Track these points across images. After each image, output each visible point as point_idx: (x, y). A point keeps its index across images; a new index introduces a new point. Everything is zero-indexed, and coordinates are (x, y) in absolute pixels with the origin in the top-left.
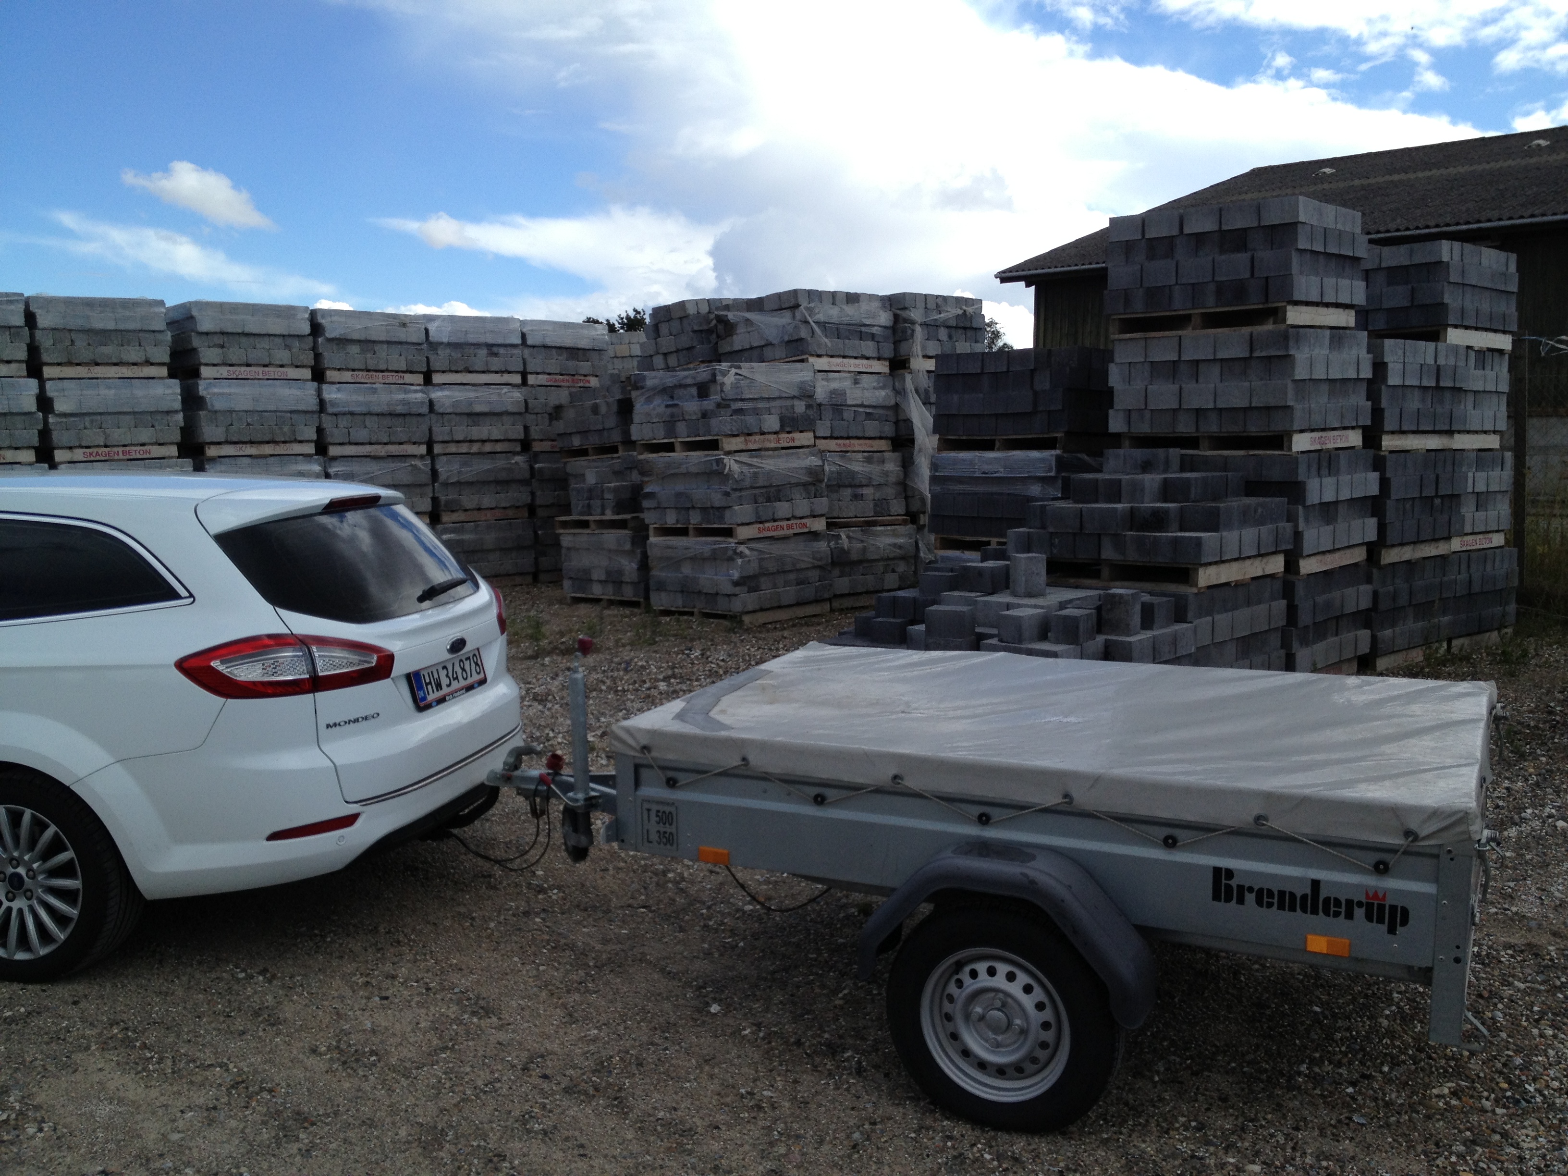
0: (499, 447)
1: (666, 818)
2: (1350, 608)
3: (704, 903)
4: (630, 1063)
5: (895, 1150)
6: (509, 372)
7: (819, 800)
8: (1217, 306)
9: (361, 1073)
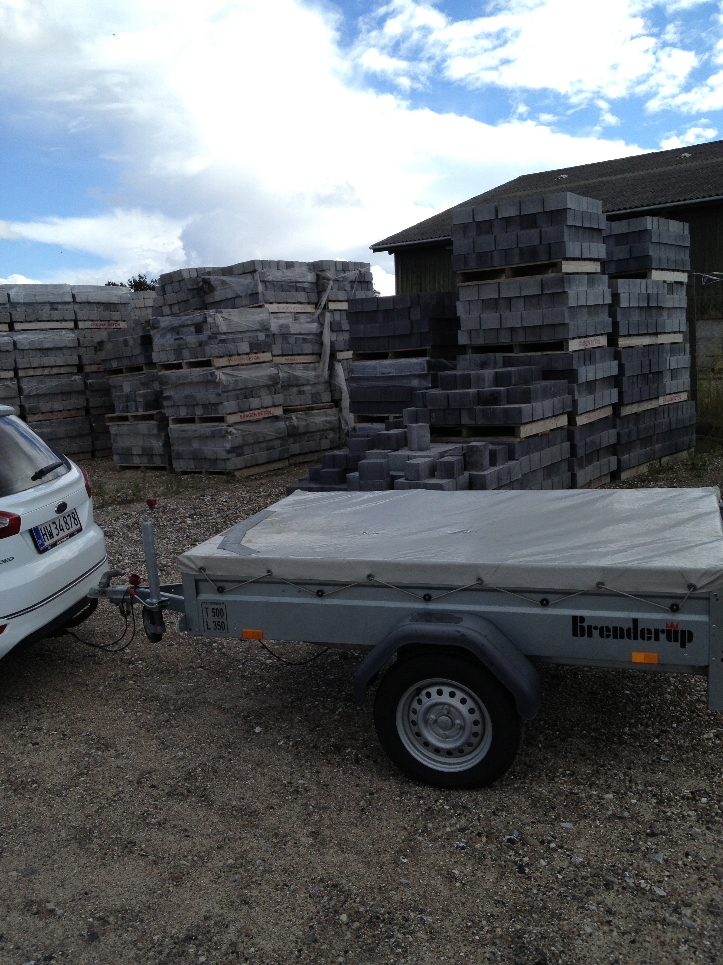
0: (62, 370)
1: (218, 613)
2: (605, 444)
3: (239, 661)
4: (209, 772)
5: (388, 809)
6: (66, 321)
7: (320, 594)
8: (521, 263)
9: (28, 796)
